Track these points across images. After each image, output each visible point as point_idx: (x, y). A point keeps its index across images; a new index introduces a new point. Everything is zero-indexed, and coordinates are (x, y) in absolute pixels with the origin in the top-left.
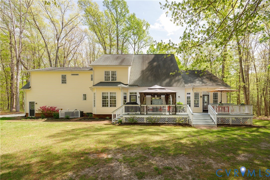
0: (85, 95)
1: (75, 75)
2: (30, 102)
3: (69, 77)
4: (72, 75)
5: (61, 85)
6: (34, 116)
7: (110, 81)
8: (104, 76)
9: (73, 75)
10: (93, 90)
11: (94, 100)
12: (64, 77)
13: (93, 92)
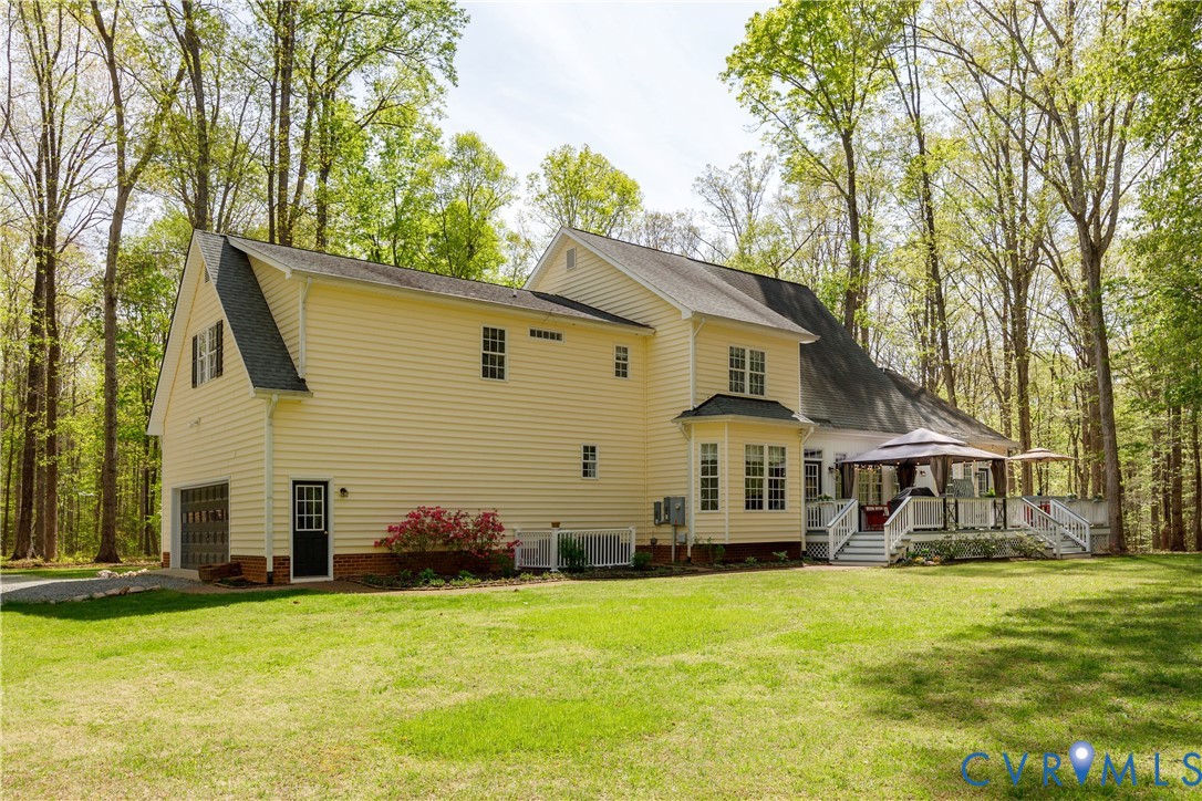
0: (589, 451)
1: (546, 335)
2: (295, 483)
3: (518, 348)
4: (533, 333)
5: (479, 387)
6: (326, 574)
7: (747, 394)
8: (725, 367)
9: (540, 334)
10: (693, 430)
11: (700, 476)
12: (494, 340)
13: (693, 441)
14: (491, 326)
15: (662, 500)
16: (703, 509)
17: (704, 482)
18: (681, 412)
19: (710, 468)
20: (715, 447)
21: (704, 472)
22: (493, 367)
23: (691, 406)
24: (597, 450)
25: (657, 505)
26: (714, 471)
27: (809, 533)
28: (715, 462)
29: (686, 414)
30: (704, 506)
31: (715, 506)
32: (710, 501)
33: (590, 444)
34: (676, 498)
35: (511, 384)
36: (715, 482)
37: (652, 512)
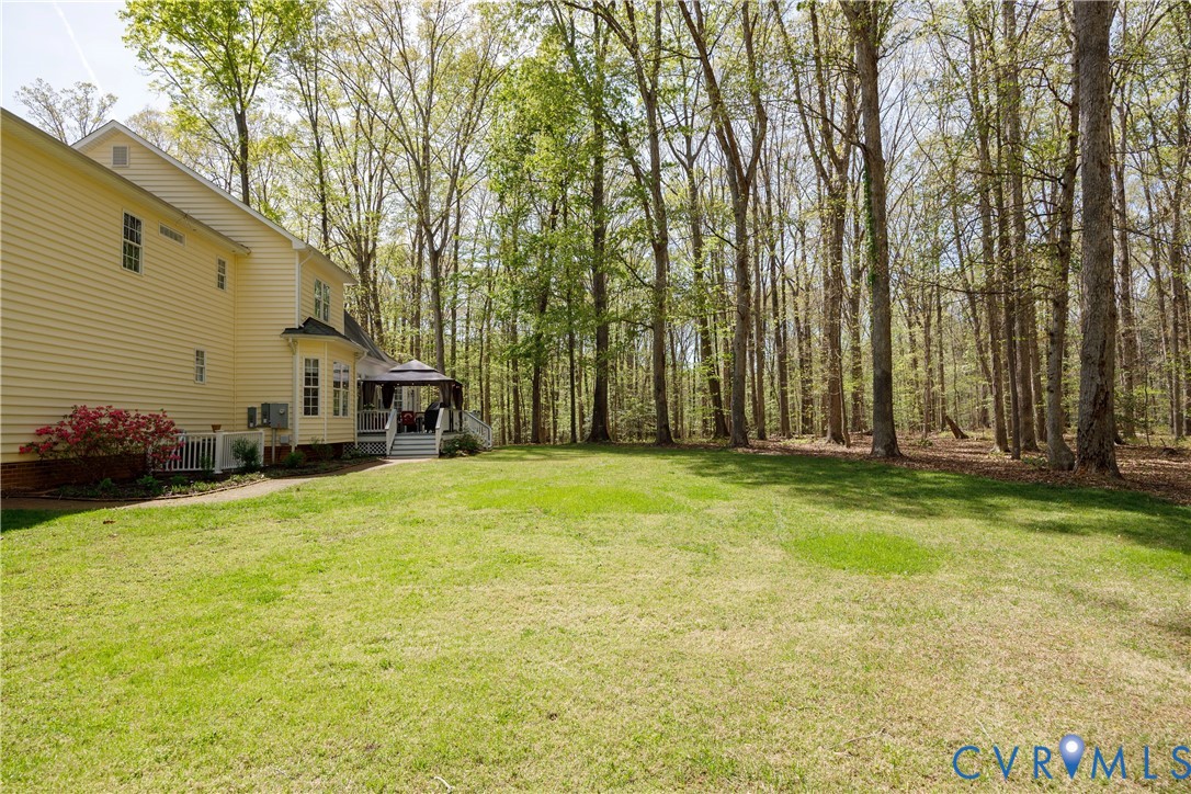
0: (200, 355)
3: (152, 243)
4: (162, 230)
5: (119, 276)
7: (322, 320)
9: (167, 232)
10: (298, 347)
11: (304, 386)
12: (132, 227)
13: (298, 354)
14: (130, 214)
15: (258, 406)
16: (305, 414)
17: (307, 391)
18: (284, 328)
19: (312, 379)
20: (316, 362)
21: (307, 382)
22: (131, 259)
23: (296, 324)
24: (206, 355)
25: (251, 411)
26: (316, 382)
27: (359, 434)
28: (316, 374)
29: (289, 331)
30: (307, 412)
31: (315, 412)
32: (311, 406)
33: (201, 348)
34: (276, 405)
35: (145, 279)
36: (316, 392)
37: (246, 416)
